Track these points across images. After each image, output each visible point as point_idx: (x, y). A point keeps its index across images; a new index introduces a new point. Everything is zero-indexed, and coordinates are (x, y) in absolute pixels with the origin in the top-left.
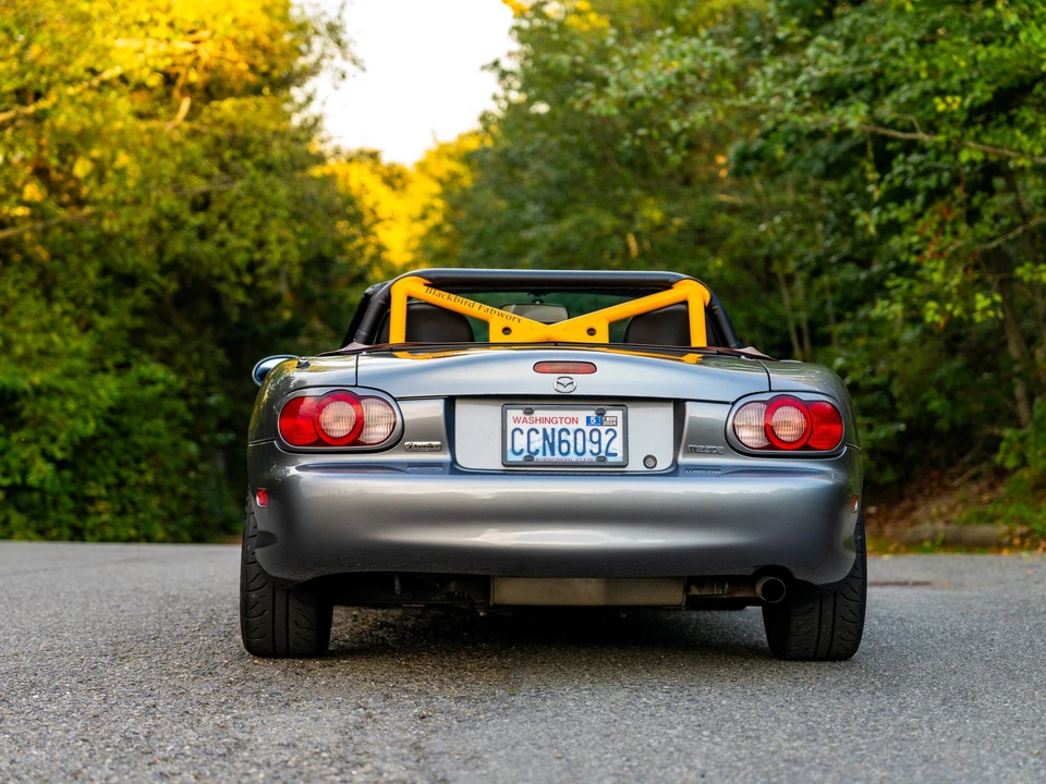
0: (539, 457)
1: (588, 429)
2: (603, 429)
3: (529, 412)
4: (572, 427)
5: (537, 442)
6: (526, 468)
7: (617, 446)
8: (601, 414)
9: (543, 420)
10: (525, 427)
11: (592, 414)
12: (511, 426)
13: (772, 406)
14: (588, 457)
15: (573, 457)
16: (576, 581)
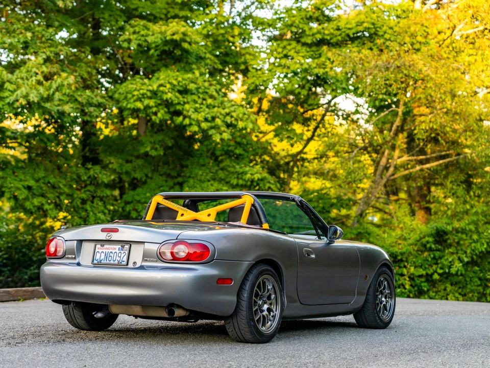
0: (103, 261)
1: (118, 252)
2: (122, 252)
3: (102, 246)
4: (114, 251)
5: (103, 257)
6: (98, 265)
7: (125, 259)
8: (123, 247)
9: (106, 249)
10: (100, 251)
11: (120, 246)
12: (97, 250)
13: (175, 244)
14: (116, 262)
15: (112, 262)
16: (133, 306)
